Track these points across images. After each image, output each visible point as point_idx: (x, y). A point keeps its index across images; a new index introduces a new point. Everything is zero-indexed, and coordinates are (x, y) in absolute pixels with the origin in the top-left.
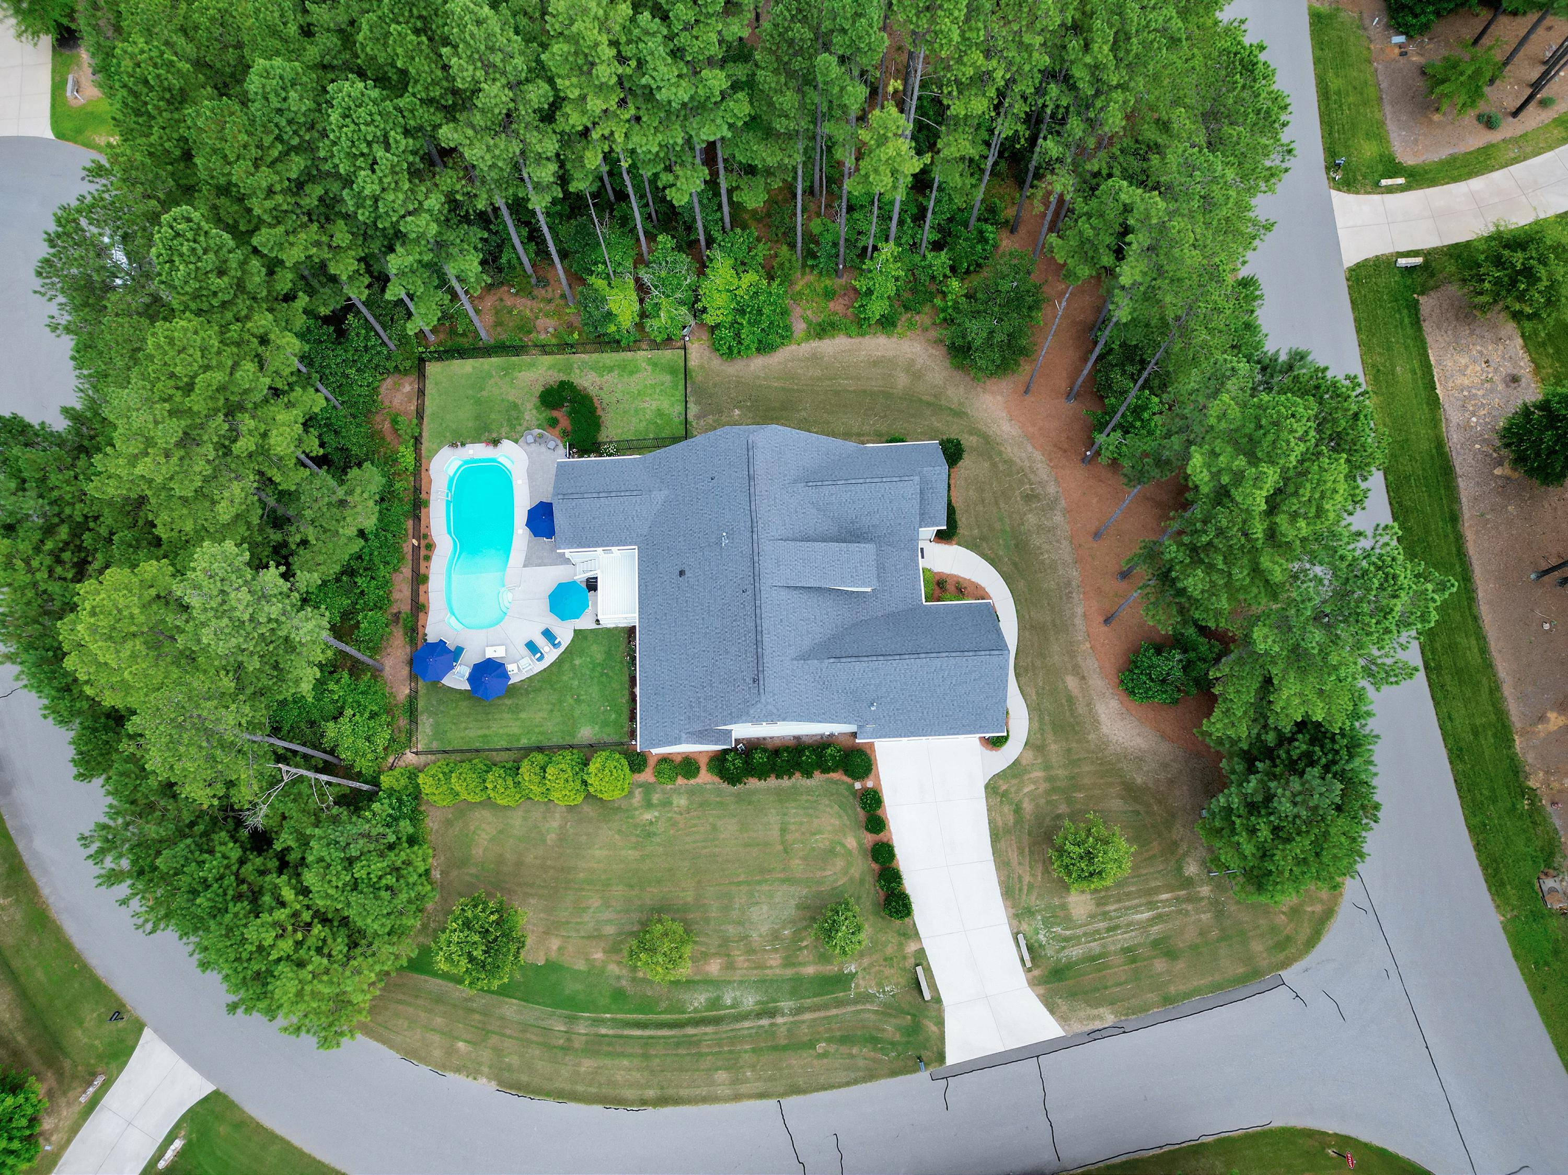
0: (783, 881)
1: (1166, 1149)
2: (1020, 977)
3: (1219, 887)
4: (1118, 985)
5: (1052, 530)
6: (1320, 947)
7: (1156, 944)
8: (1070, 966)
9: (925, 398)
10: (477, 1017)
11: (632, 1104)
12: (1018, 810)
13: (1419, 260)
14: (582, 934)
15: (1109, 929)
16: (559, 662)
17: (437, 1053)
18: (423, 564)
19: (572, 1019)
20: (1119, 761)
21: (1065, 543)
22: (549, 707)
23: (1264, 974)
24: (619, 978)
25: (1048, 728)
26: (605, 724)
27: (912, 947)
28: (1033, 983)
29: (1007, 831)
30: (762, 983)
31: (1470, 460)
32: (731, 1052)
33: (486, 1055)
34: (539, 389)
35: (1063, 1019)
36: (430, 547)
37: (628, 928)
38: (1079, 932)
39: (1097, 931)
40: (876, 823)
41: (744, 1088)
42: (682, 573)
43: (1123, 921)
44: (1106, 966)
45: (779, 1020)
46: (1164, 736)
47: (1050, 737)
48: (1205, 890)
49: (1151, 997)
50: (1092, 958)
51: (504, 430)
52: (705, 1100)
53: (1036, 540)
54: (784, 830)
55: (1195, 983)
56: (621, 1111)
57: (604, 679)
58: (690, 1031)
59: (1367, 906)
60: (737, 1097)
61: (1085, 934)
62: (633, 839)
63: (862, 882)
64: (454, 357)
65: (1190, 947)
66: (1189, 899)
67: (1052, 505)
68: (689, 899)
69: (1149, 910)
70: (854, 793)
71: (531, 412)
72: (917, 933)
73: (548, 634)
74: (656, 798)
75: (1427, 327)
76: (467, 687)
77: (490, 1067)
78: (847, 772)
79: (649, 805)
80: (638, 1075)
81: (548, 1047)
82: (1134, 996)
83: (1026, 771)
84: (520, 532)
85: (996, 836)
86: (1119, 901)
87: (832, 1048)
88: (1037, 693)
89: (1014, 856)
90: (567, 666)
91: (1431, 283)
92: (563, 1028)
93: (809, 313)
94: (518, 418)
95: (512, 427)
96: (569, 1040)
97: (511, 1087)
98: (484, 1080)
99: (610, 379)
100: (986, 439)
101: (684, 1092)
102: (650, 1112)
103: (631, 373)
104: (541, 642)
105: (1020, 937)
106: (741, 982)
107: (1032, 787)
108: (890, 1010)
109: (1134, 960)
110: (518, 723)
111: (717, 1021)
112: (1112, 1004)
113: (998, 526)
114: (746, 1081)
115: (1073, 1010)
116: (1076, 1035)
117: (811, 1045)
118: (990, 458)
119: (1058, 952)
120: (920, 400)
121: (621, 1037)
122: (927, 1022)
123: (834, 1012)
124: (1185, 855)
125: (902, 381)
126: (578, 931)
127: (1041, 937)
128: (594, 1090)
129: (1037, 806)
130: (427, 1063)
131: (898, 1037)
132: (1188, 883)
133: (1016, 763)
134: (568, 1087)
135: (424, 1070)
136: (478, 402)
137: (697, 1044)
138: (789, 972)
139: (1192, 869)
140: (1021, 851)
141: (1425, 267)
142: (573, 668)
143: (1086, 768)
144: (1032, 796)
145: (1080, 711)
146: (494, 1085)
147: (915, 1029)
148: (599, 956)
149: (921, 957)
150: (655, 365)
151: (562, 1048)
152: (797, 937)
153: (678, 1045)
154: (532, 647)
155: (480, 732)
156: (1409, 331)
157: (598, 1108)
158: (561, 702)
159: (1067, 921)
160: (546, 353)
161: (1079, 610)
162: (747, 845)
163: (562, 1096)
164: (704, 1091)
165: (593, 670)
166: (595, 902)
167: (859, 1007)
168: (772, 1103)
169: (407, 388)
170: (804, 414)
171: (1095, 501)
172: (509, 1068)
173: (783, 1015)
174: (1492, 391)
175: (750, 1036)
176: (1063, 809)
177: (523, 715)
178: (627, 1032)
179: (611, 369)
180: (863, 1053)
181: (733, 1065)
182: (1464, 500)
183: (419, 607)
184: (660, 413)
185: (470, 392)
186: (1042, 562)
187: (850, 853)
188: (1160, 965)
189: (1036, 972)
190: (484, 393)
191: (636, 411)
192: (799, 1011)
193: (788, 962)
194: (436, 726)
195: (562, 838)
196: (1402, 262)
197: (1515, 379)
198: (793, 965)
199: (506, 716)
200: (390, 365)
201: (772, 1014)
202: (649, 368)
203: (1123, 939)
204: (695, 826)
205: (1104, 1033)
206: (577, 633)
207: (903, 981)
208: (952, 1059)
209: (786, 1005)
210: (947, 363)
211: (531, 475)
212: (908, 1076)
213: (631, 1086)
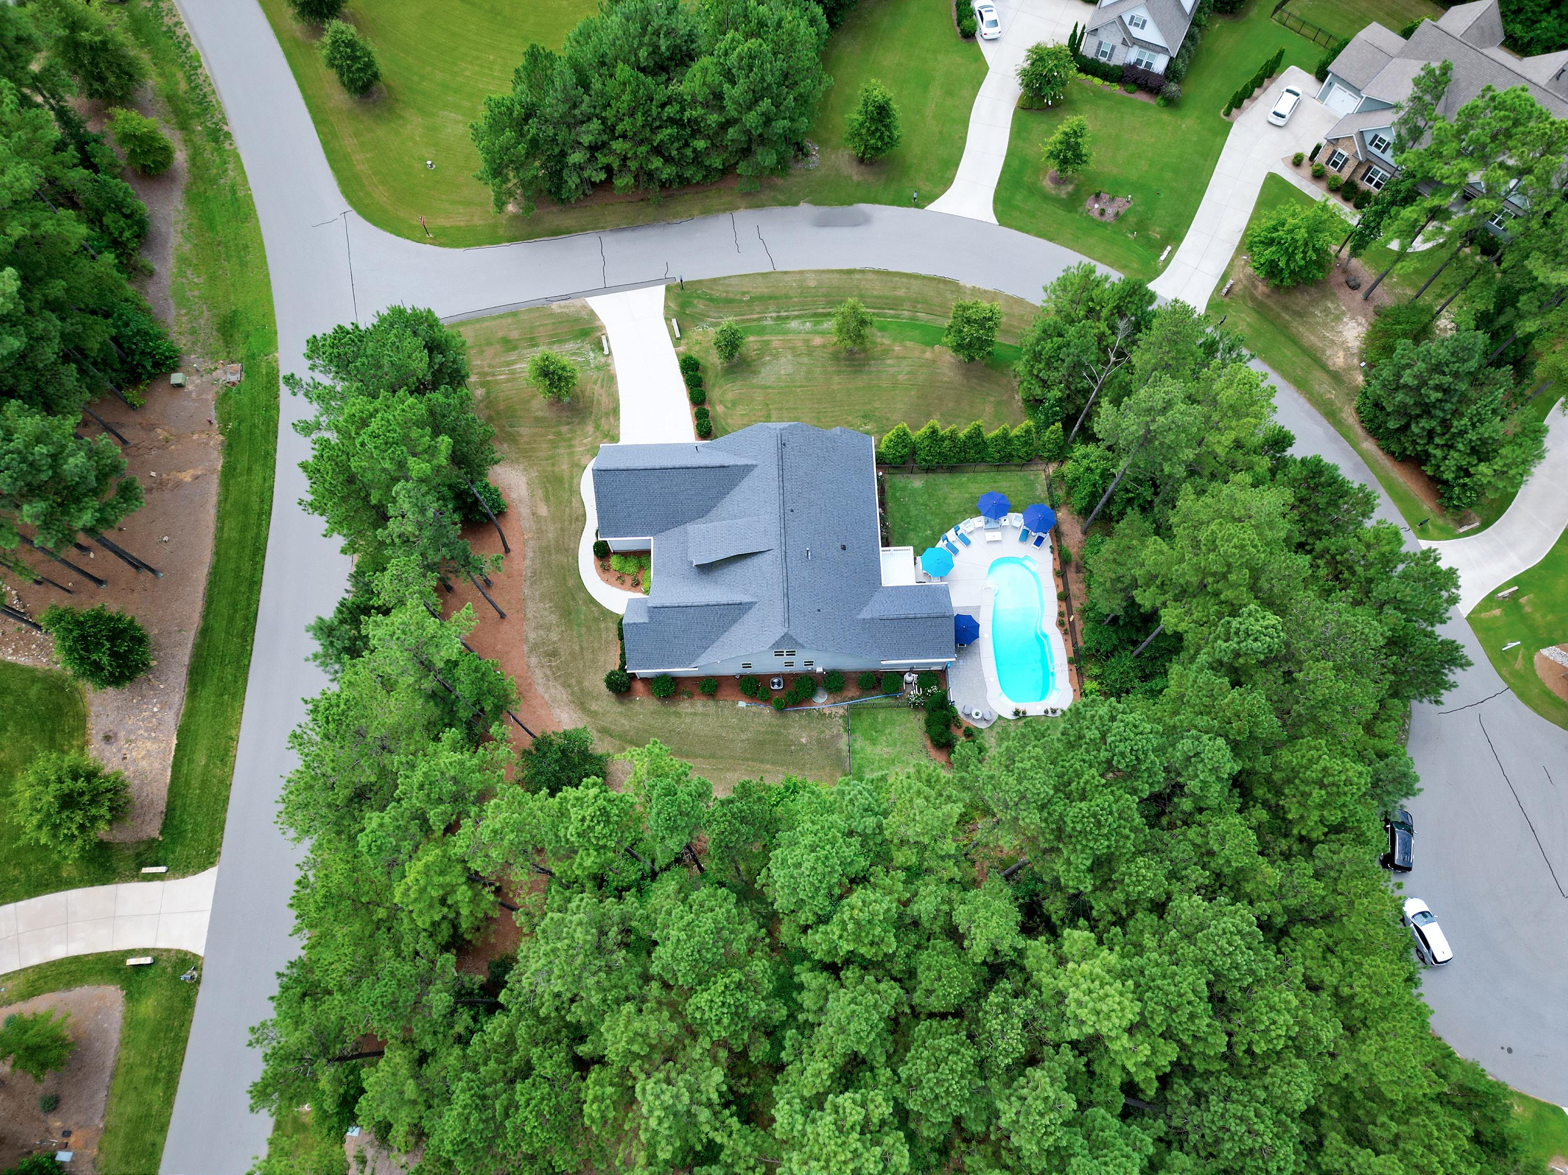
0: (769, 388)
1: (534, 241)
2: (610, 331)
4: (545, 325)
7: (515, 348)
8: (575, 338)
11: (870, 271)
12: (597, 427)
13: (145, 870)
14: (909, 361)
16: (943, 531)
18: (1064, 609)
19: (913, 319)
20: (518, 459)
21: (530, 616)
22: (948, 501)
25: (566, 479)
26: (904, 489)
27: (682, 348)
28: (601, 328)
29: (607, 415)
30: (786, 332)
32: (806, 298)
33: (968, 299)
35: (585, 307)
36: (1061, 624)
37: (878, 363)
41: (798, 277)
44: (552, 336)
45: (773, 315)
47: (566, 475)
48: (474, 378)
49: (525, 318)
50: (560, 342)
51: (1012, 728)
52: (823, 272)
53: (553, 618)
55: (494, 323)
56: (877, 268)
57: (907, 522)
60: (800, 273)
62: (877, 413)
63: (714, 384)
65: (492, 345)
66: (486, 374)
67: (534, 648)
68: (835, 378)
72: (678, 354)
73: (955, 551)
77: (964, 293)
80: (866, 286)
81: (928, 304)
82: (535, 318)
83: (587, 451)
85: (616, 411)
87: (738, 298)
88: (571, 502)
89: (605, 400)
90: (938, 528)
91: (141, 849)
92: (917, 314)
96: (914, 307)
97: (949, 283)
98: (967, 286)
101: (836, 276)
102: (858, 267)
104: (959, 545)
105: (607, 354)
106: (799, 333)
107: (584, 442)
108: (698, 318)
111: (816, 315)
112: (552, 315)
113: (584, 630)
114: (796, 281)
115: (578, 312)
116: (579, 298)
117: (752, 300)
119: (582, 347)
121: (882, 309)
122: (677, 308)
124: (481, 402)
126: (913, 362)
127: (593, 355)
128: (895, 279)
129: (583, 430)
130: (1007, 297)
131: (695, 301)
132: (483, 384)
133: (594, 455)
134: (913, 281)
135: (1010, 292)
137: (828, 303)
138: (766, 338)
139: (480, 393)
140: (599, 402)
141: (142, 864)
143: (543, 454)
144: (585, 436)
145: (540, 491)
146: (961, 284)
147: (683, 305)
148: (897, 349)
149: (676, 342)
151: (918, 303)
152: (760, 356)
155: (997, 485)
157: (891, 269)
158: (939, 505)
162: (795, 408)
163: (916, 276)
164: (822, 277)
166: (900, 377)
167: (720, 320)
168: (779, 269)
171: (499, 648)
173: (770, 317)
175: (792, 306)
176: (564, 429)
177: (967, 496)
180: (719, 294)
181: (804, 290)
183: (1061, 574)
184: (874, 742)
186: (551, 601)
187: (721, 402)
188: (515, 335)
189: (599, 334)
191: (895, 745)
192: (760, 318)
193: (767, 343)
194: (1033, 490)
196: (162, 869)
197: (107, 738)
198: (764, 342)
199: (981, 496)
201: (779, 318)
203: (537, 353)
205: (560, 299)
206: (933, 547)
207: (690, 332)
208: (662, 289)
209: (769, 322)
211: (983, 686)
212: (690, 280)
213: (871, 281)
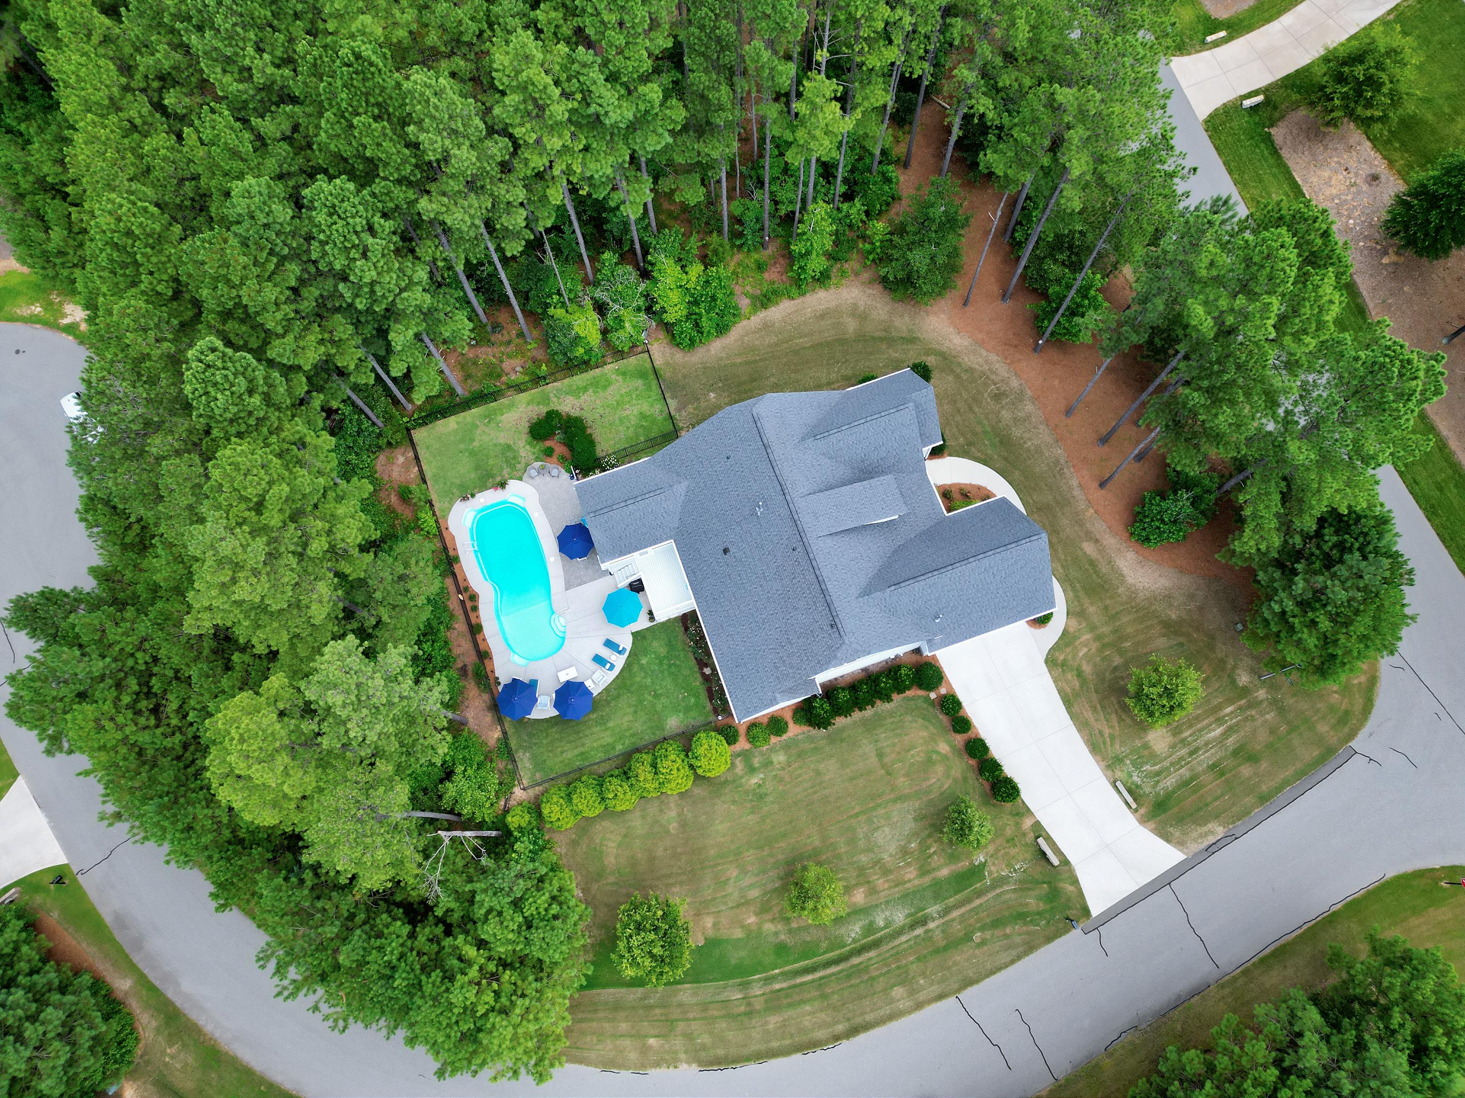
0: (895, 801)
1: (1305, 927)
2: (1130, 821)
3: (1273, 687)
4: (1216, 799)
5: (1028, 418)
6: (1374, 712)
7: (1235, 753)
8: (1169, 796)
9: (877, 334)
10: (658, 1011)
11: (827, 1043)
12: (1080, 674)
13: (1260, 98)
14: (731, 904)
15: (1191, 754)
16: (628, 666)
17: (633, 1056)
18: (472, 616)
19: (745, 986)
20: (1151, 604)
21: (1042, 427)
22: (632, 710)
23: (1337, 750)
24: (776, 934)
25: (1082, 594)
26: (687, 710)
27: (1028, 823)
28: (1143, 821)
29: (1077, 695)
30: (906, 897)
31: (1359, 257)
32: (898, 967)
33: (678, 1043)
34: (525, 427)
35: (1180, 844)
36: (474, 597)
37: (770, 887)
38: (1166, 764)
39: (1182, 758)
40: (961, 724)
41: (922, 996)
42: (726, 551)
43: (1200, 742)
44: (1199, 787)
45: (932, 925)
46: (1181, 570)
47: (1086, 602)
48: (1261, 694)
49: (1248, 800)
50: (1185, 783)
51: (506, 472)
52: (890, 1018)
53: (1017, 432)
54: (880, 755)
55: (1282, 775)
56: (819, 1052)
57: (673, 669)
58: (855, 960)
59: (1402, 664)
60: (919, 1006)
61: (1172, 764)
62: (749, 805)
63: (965, 779)
64: (437, 419)
65: (1266, 746)
66: (1250, 705)
67: (1020, 396)
68: (817, 843)
69: (1219, 726)
70: (932, 703)
71: (525, 449)
72: (1028, 810)
73: (609, 644)
74: (756, 762)
75: (1284, 153)
76: (555, 713)
77: (686, 1052)
78: (920, 686)
79: (752, 770)
80: (823, 1015)
81: (731, 1017)
82: (1234, 804)
83: (1075, 638)
84: (552, 559)
85: (1068, 703)
86: (1191, 726)
87: (988, 934)
88: (1063, 567)
89: (1089, 715)
90: (636, 668)
91: (1276, 115)
92: (739, 996)
93: (748, 288)
94: (514, 458)
95: (513, 467)
96: (749, 1004)
97: (711, 1063)
98: (685, 1066)
99: (587, 398)
100: (942, 355)
101: (869, 1017)
102: (845, 1045)
103: (605, 387)
104: (605, 653)
105: (1118, 784)
106: (887, 902)
107: (1085, 650)
108: (1026, 885)
109: (1222, 773)
110: (608, 733)
111: (876, 944)
112: (1217, 817)
113: (978, 429)
114: (922, 988)
115: (1185, 833)
116: (1196, 855)
117: (968, 937)
118: (952, 371)
119: (1154, 787)
120: (873, 338)
121: (795, 986)
122: (1061, 885)
123: (977, 902)
124: (1235, 667)
125: (851, 325)
126: (725, 903)
127: (1135, 778)
128: (787, 1042)
129: (1095, 665)
130: (626, 1067)
131: (1042, 906)
132: (1245, 692)
133: (1065, 633)
134: (763, 1047)
135: (625, 1074)
136: (473, 453)
137: (866, 970)
138: (927, 880)
139: (1244, 679)
140: (1094, 709)
141: (1267, 102)
142: (642, 667)
143: (1125, 619)
144: (1088, 658)
145: (1104, 570)
146: (695, 1067)
147: (1054, 894)
148: (752, 920)
149: (1038, 830)
150: (624, 374)
151: (745, 1014)
152: (923, 847)
153: (849, 977)
154: (599, 660)
155: (576, 752)
156: (1272, 161)
157: (797, 1057)
158: (641, 702)
159: (1153, 757)
160: (522, 391)
161: (1074, 483)
162: (851, 779)
163: (761, 1056)
164: (887, 1010)
165: (661, 664)
166: (733, 872)
167: (998, 891)
168: (951, 1001)
169: (401, 459)
170: (772, 379)
171: (1056, 382)
172: (704, 1048)
173: (933, 919)
174: (1359, 192)
175: (911, 947)
176: (1117, 661)
177: (611, 724)
178: (799, 980)
179: (585, 389)
180: (1016, 930)
181: (905, 979)
182: (1364, 293)
183: (483, 656)
184: (643, 416)
185: (462, 446)
186: (1028, 450)
187: (945, 758)
188: (1246, 771)
189: (1142, 811)
190: (476, 444)
191: (620, 419)
192: (947, 911)
193: (924, 871)
194: (534, 758)
195: (683, 824)
196: (1247, 103)
197: (1375, 178)
198: (929, 872)
199: (595, 729)
200: (383, 442)
201: (923, 922)
202: (620, 378)
203: (1205, 758)
204: (800, 775)
205: (1219, 845)
206: (635, 635)
207: (1028, 856)
208: (1095, 911)
209: (933, 909)
210: (888, 299)
211: (545, 506)
212: (1064, 938)
213: (820, 1027)
